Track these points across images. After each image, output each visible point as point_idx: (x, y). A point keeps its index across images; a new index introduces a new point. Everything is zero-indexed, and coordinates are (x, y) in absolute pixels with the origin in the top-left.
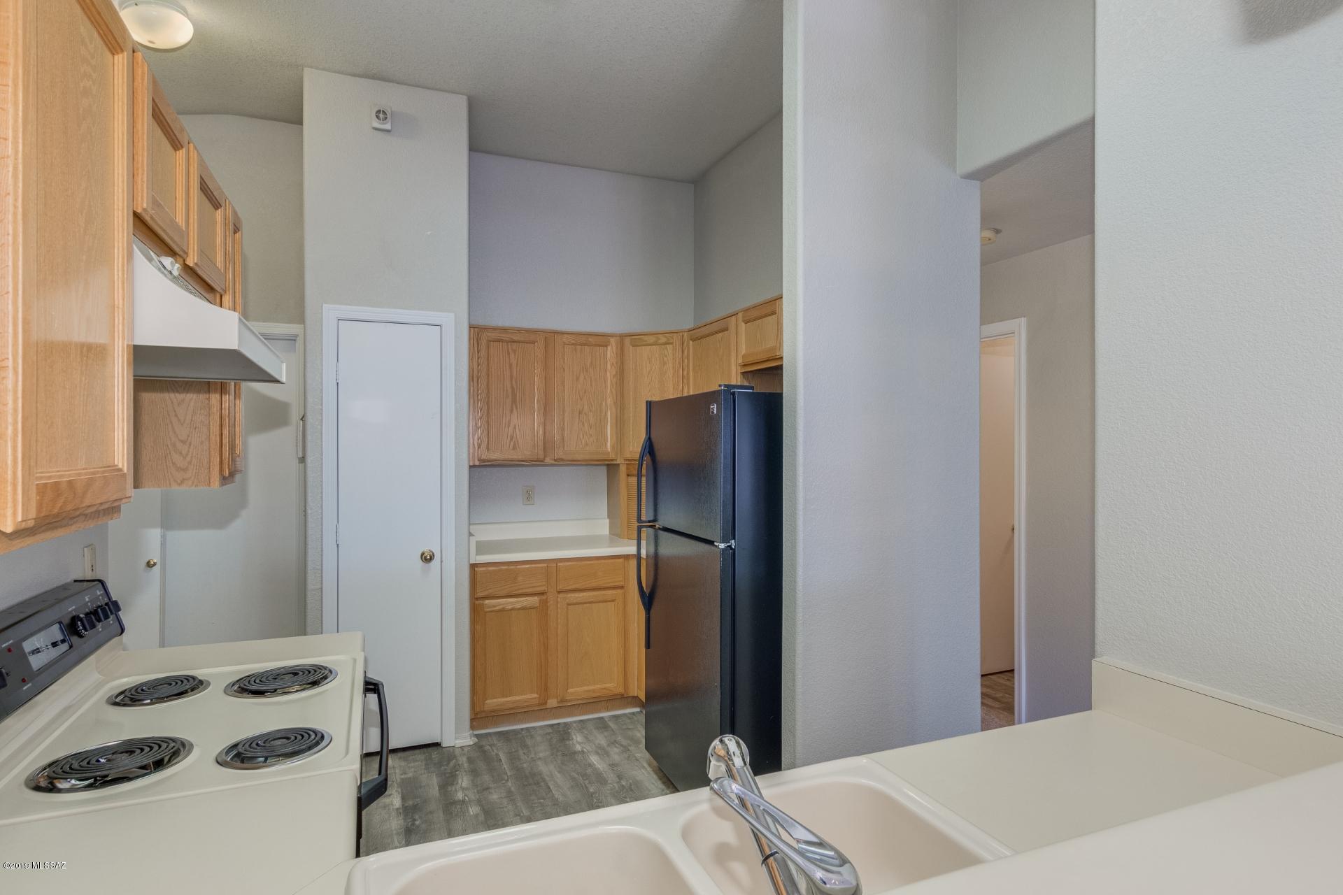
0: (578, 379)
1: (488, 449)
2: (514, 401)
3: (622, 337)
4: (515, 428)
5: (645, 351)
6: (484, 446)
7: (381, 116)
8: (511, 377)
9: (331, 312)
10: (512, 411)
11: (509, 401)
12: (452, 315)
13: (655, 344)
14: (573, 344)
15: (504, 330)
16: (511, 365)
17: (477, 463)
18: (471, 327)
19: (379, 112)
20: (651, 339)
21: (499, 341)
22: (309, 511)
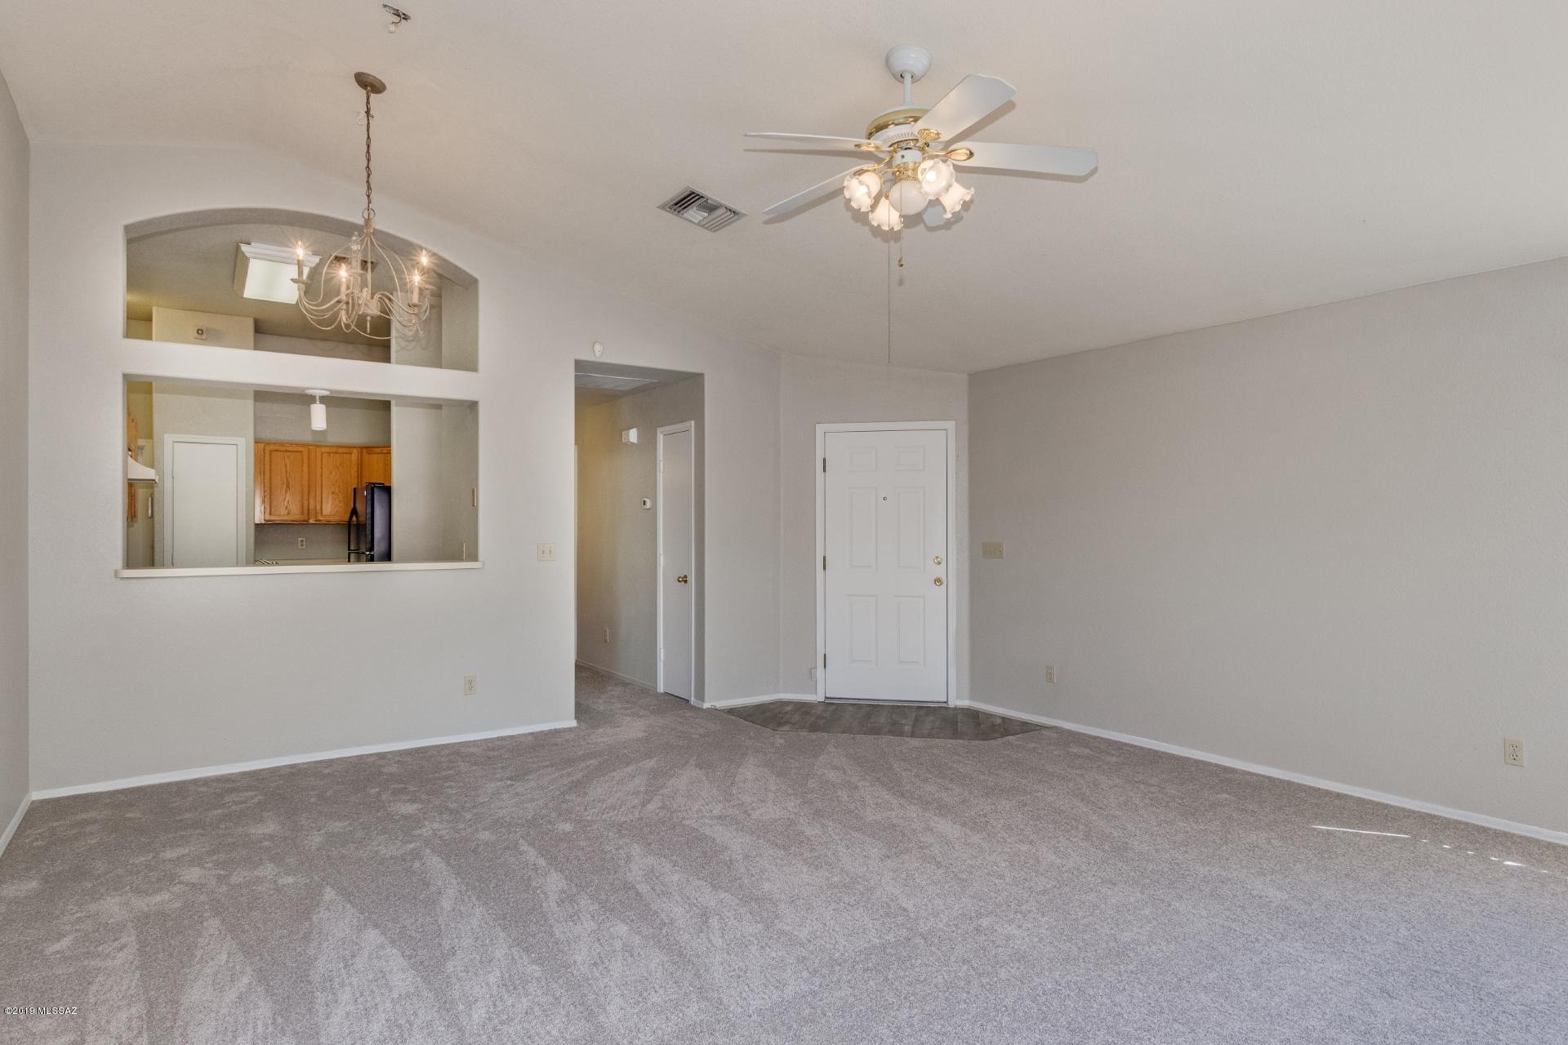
0: (331, 473)
1: (270, 514)
2: (288, 486)
3: (362, 448)
4: (288, 501)
5: (375, 457)
6: (267, 512)
7: (200, 332)
8: (286, 472)
9: (168, 438)
10: (286, 492)
11: (285, 486)
12: (244, 439)
13: (381, 453)
14: (328, 453)
15: (282, 444)
16: (286, 465)
17: (263, 522)
18: (257, 442)
19: (198, 330)
20: (378, 450)
21: (277, 451)
22: (156, 546)
